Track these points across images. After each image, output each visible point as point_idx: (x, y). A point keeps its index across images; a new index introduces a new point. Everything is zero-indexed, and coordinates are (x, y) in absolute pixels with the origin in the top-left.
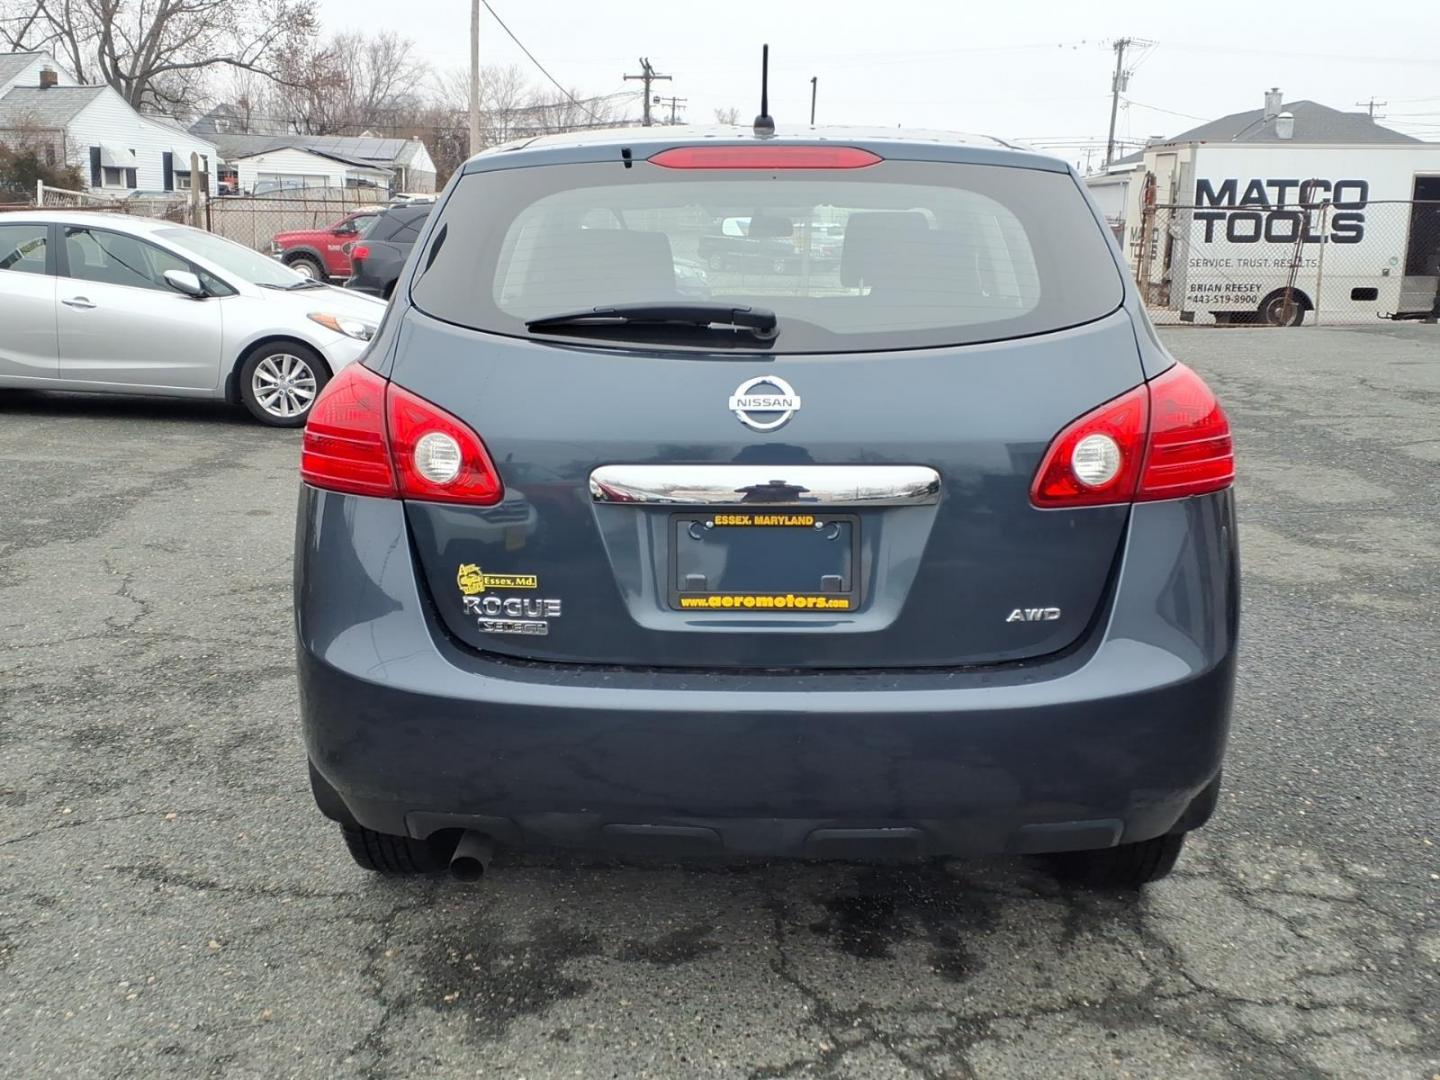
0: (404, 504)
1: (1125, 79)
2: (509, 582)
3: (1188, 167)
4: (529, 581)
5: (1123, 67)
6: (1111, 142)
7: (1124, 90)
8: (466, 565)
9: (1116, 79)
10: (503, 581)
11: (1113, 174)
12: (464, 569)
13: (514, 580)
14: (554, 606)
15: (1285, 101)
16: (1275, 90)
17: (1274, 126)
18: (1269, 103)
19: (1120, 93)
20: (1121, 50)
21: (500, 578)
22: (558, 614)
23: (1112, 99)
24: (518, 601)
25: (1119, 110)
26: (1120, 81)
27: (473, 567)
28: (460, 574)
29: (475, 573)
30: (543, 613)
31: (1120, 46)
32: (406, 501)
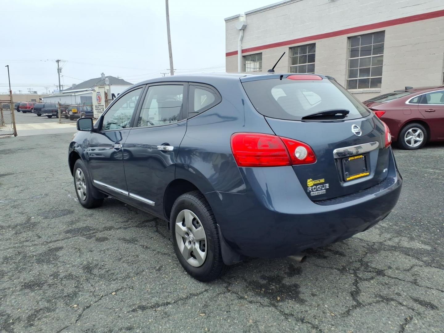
0: (292, 167)
1: (61, 70)
2: (318, 181)
3: (109, 90)
4: (322, 181)
5: (60, 67)
6: (60, 85)
7: (61, 72)
8: (309, 179)
9: (58, 70)
10: (317, 182)
11: (64, 93)
12: (309, 181)
13: (319, 181)
14: (327, 185)
15: (106, 76)
16: (103, 73)
17: (105, 81)
18: (102, 76)
19: (60, 73)
20: (58, 62)
21: (316, 181)
22: (328, 187)
23: (58, 75)
24: (320, 186)
25: (60, 78)
26: (59, 70)
27: (311, 180)
28: (308, 182)
29: (311, 181)
30: (325, 187)
31: (58, 61)
32: (293, 166)
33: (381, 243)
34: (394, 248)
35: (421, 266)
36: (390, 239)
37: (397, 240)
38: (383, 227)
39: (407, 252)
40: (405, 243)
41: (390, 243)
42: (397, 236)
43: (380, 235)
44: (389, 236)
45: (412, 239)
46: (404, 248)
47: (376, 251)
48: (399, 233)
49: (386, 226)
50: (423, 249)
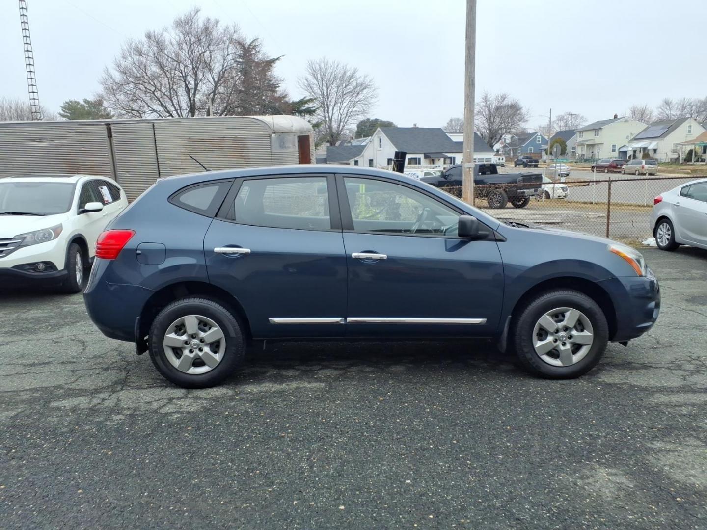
33: (114, 392)
34: (97, 391)
35: (66, 384)
36: (104, 400)
37: (95, 401)
38: (119, 413)
39: (82, 392)
40: (83, 402)
41: (102, 395)
42: (95, 406)
43: (119, 400)
44: (106, 403)
45: (74, 410)
46: (84, 395)
47: (116, 383)
48: (93, 411)
49: (115, 417)
50: (60, 401)
